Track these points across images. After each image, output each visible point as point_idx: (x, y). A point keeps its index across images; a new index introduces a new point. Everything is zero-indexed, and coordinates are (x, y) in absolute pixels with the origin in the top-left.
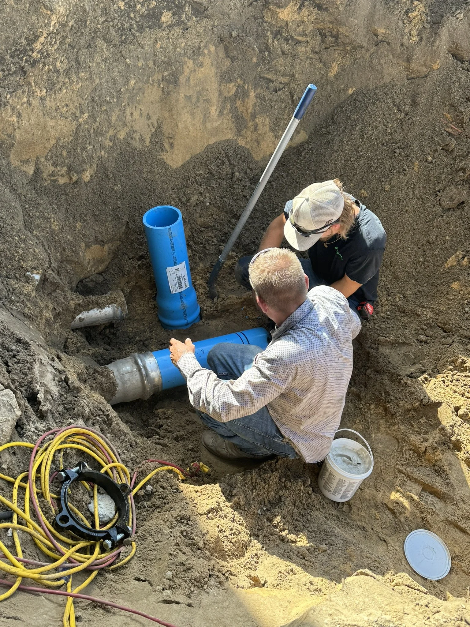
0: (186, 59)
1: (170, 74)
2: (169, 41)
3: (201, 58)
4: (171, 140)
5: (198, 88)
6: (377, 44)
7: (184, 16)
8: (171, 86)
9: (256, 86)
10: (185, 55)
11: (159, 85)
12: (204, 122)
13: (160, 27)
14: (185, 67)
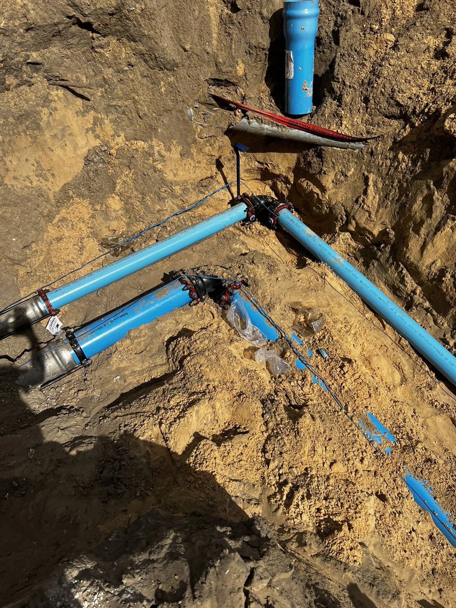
0: (41, 108)
1: (31, 123)
2: (20, 98)
3: (53, 105)
4: (52, 172)
5: (60, 127)
6: (189, 57)
7: (25, 76)
8: (35, 132)
9: (107, 113)
10: (38, 105)
11: (25, 133)
12: (75, 150)
13: (8, 90)
14: (42, 114)
